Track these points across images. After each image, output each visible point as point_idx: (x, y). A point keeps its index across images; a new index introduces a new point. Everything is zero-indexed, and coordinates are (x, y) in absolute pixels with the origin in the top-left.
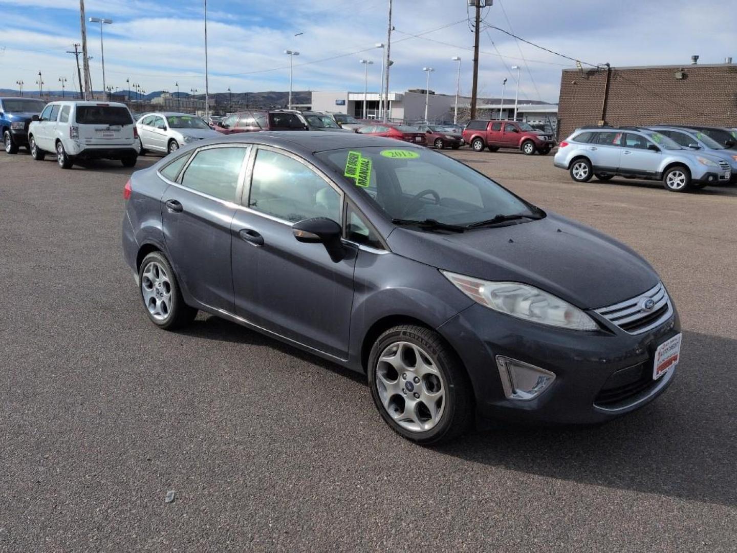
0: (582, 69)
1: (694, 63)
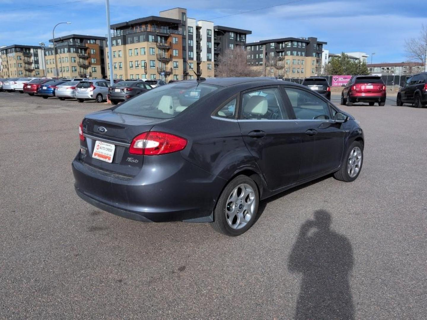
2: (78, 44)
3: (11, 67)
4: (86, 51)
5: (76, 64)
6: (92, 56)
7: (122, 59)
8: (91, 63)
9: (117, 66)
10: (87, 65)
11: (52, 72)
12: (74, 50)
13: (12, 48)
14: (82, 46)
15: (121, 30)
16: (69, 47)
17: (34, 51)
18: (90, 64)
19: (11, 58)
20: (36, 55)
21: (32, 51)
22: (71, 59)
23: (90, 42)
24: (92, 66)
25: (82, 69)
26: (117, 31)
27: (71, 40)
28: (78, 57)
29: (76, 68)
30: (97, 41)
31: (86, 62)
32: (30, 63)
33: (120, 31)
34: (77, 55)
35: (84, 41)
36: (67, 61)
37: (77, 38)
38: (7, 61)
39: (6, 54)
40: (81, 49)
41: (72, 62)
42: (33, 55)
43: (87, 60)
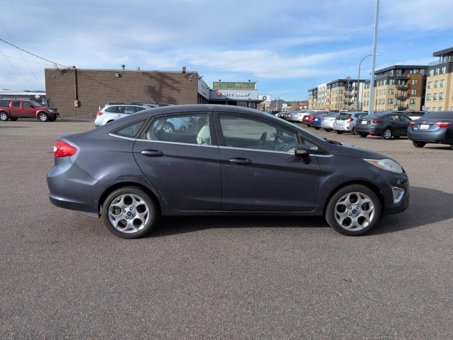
0: (58, 69)
1: (123, 69)
2: (399, 75)
3: (333, 100)
4: (407, 82)
5: (393, 97)
6: (412, 87)
7: (444, 90)
8: (411, 94)
9: (437, 97)
10: (405, 97)
11: (368, 105)
12: (394, 82)
13: (336, 82)
14: (403, 77)
15: (448, 56)
16: (389, 78)
17: (355, 84)
18: (409, 95)
19: (334, 92)
20: (357, 88)
21: (354, 85)
22: (389, 91)
23: (413, 72)
24: (411, 98)
25: (399, 101)
26: (443, 57)
27: (392, 71)
28: (397, 88)
29: (392, 100)
30: (421, 70)
31: (405, 94)
32: (350, 97)
33: (447, 58)
34: (396, 87)
35: (406, 71)
36: (384, 93)
37: (399, 69)
38: (330, 95)
39: (331, 88)
40: (401, 80)
41: (389, 94)
42: (354, 88)
43: (406, 91)
